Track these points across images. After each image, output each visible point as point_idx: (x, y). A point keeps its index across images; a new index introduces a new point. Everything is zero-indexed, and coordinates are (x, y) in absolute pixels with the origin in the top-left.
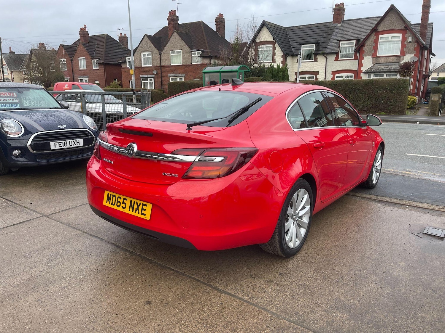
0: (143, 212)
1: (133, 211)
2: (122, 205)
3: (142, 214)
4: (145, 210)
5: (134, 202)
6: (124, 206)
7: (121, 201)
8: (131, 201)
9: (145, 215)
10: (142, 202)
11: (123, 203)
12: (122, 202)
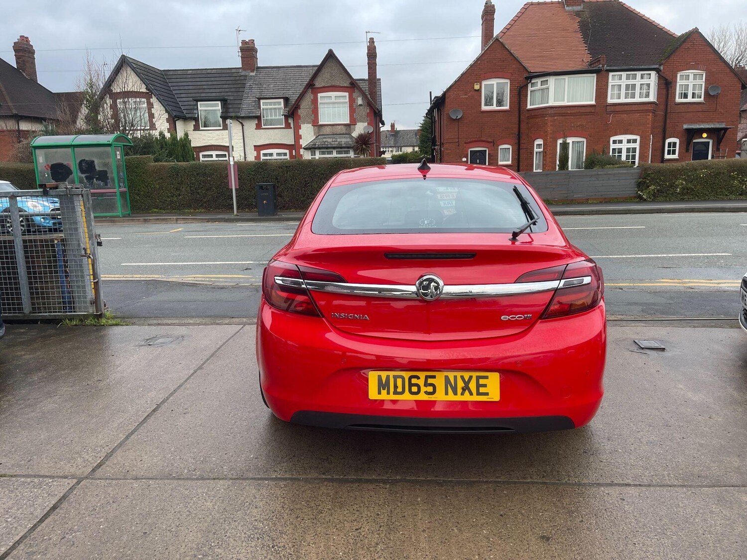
0: (482, 390)
1: (455, 393)
2: (423, 389)
3: (478, 394)
4: (485, 386)
5: (455, 377)
6: (430, 389)
7: (421, 382)
8: (447, 378)
9: (487, 394)
10: (475, 374)
11: (426, 385)
12: (422, 384)
